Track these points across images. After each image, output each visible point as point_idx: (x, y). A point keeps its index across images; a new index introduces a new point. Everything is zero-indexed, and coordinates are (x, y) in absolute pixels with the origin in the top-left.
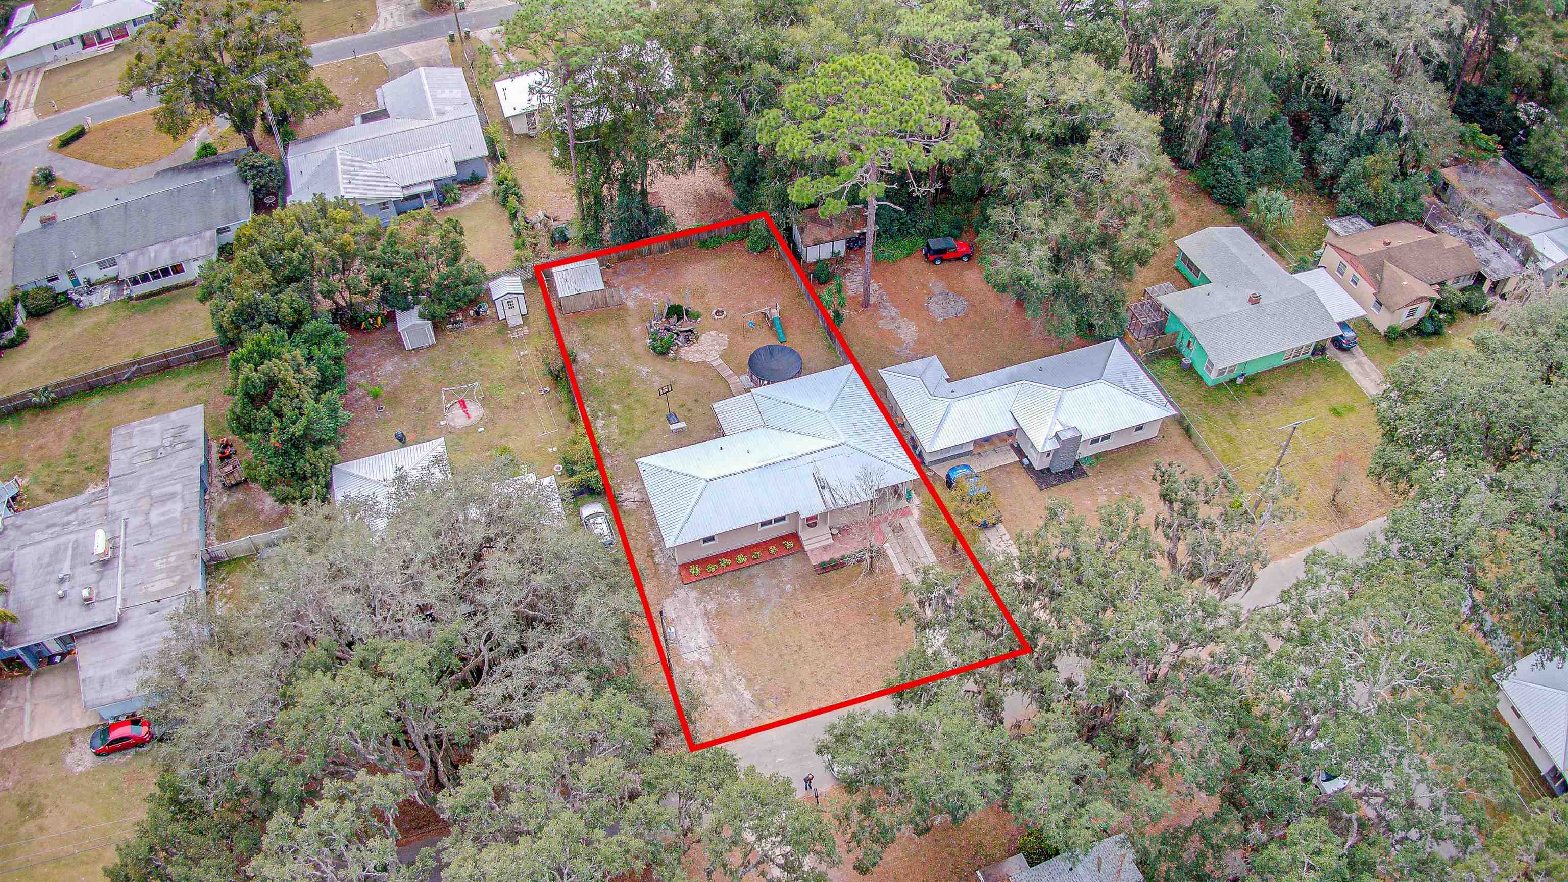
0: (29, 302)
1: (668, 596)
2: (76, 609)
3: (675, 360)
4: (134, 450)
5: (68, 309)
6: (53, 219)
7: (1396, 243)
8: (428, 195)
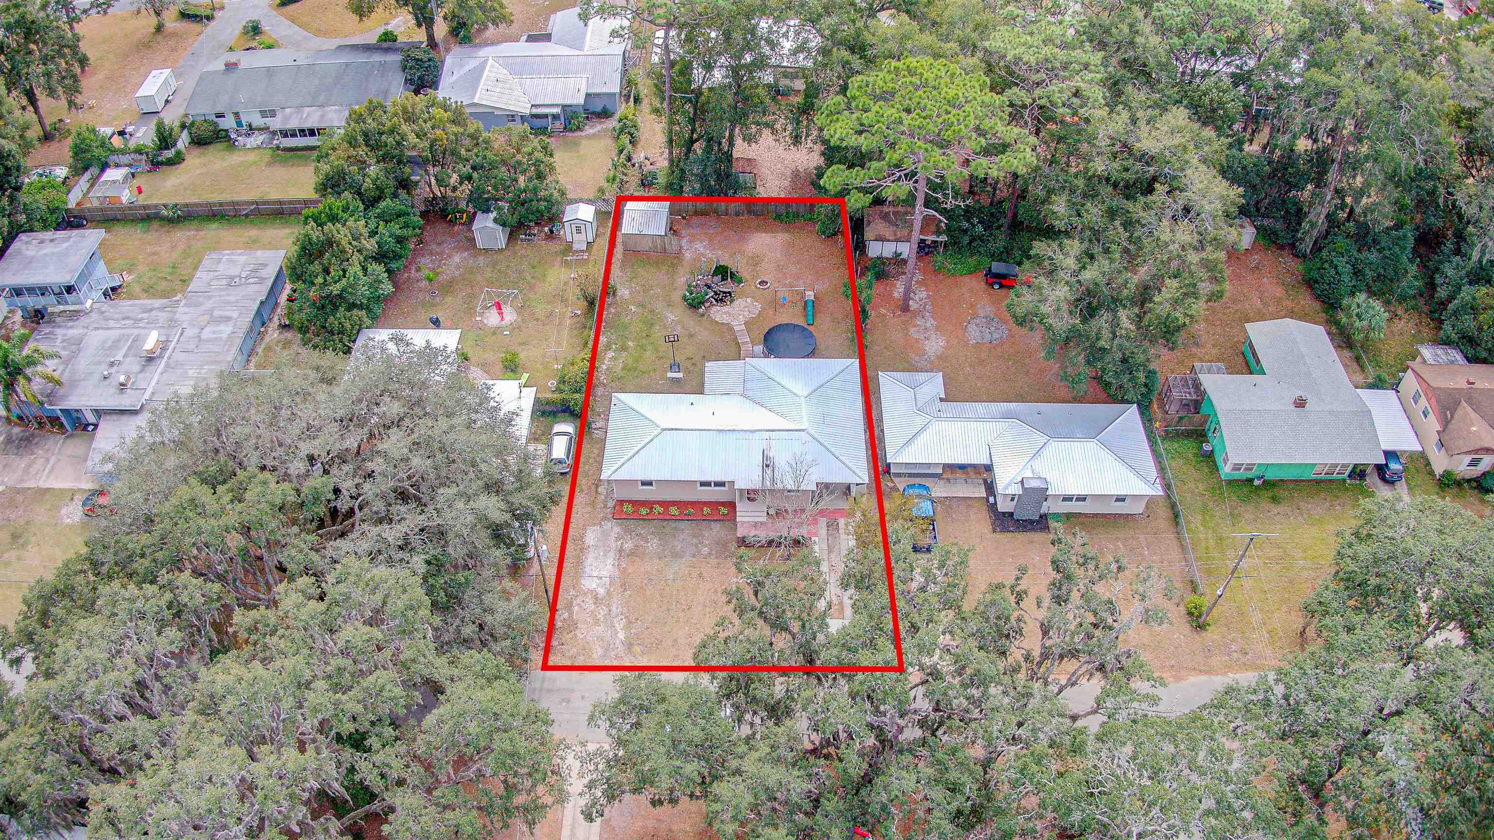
0: (194, 130)
1: (594, 524)
2: (112, 390)
3: (703, 315)
4: (217, 274)
5: (225, 144)
6: (236, 64)
7: (1480, 385)
8: (555, 117)
